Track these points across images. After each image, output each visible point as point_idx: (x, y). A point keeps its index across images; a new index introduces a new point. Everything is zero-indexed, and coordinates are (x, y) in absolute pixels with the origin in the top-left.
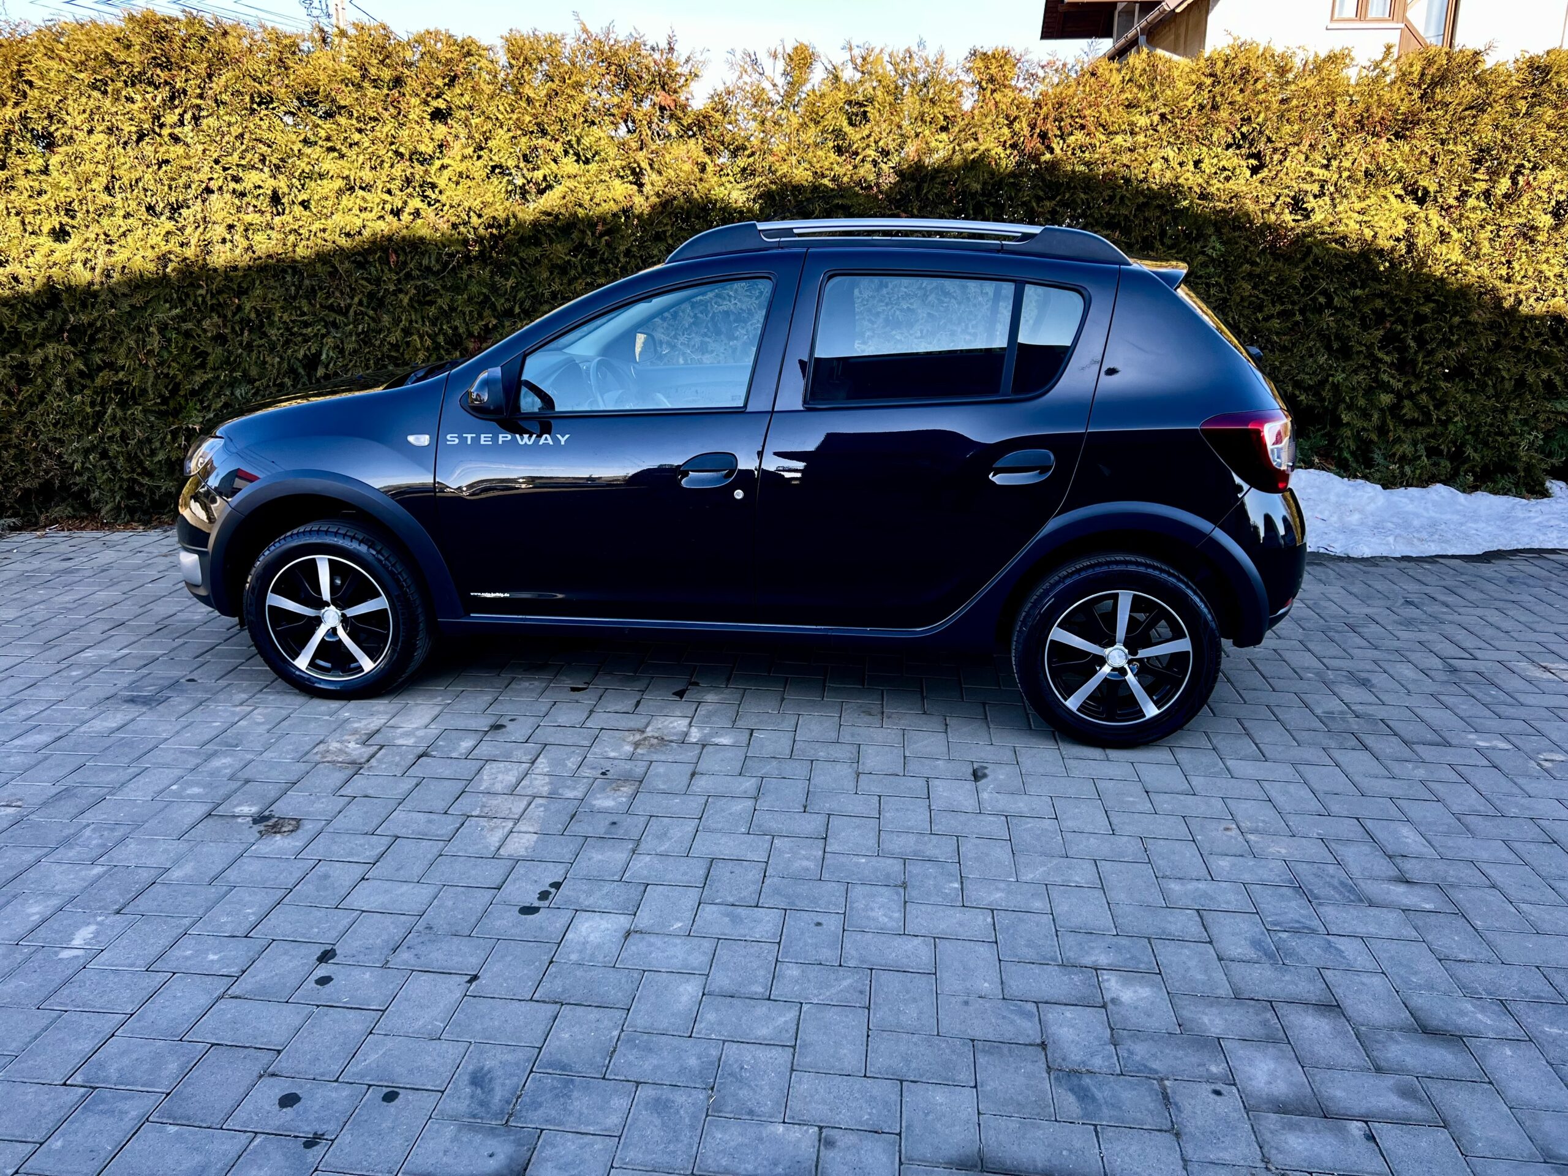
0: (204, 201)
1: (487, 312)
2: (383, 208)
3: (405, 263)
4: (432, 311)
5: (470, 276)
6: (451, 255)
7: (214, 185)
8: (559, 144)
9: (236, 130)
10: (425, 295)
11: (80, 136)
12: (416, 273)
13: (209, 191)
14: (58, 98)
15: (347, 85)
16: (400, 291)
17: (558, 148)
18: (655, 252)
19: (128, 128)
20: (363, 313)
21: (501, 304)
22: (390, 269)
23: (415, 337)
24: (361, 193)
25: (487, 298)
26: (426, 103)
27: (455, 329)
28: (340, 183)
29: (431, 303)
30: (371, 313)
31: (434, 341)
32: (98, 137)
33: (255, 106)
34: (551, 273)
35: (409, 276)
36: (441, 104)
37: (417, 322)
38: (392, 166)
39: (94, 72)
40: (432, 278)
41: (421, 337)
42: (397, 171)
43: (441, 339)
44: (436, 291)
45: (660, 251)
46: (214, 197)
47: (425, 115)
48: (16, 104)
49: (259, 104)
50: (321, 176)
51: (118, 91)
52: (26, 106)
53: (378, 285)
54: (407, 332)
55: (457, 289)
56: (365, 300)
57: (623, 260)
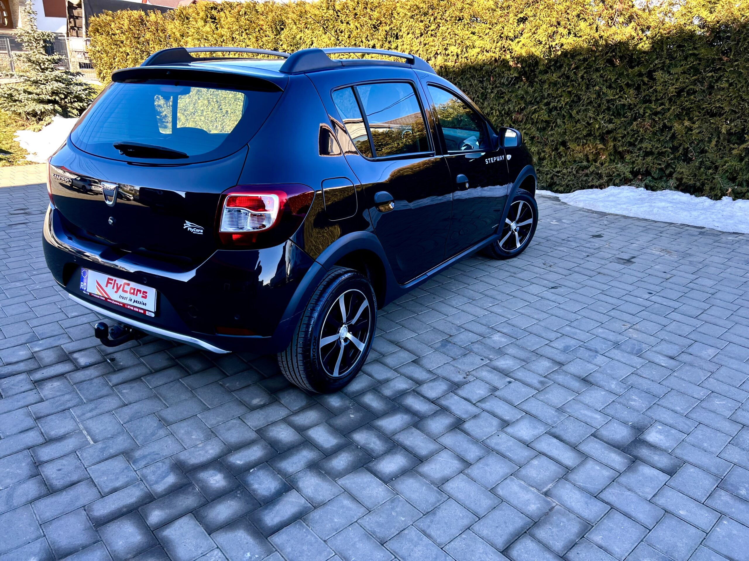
0: (435, 58)
1: (522, 102)
2: (491, 59)
3: (495, 81)
4: (502, 101)
5: (519, 87)
6: (512, 78)
7: (439, 52)
8: (567, 29)
9: (449, 30)
10: (501, 94)
11: (405, 35)
12: (499, 85)
13: (437, 53)
14: (401, 22)
15: (489, 11)
16: (492, 92)
17: (565, 32)
18: (595, 77)
19: (418, 32)
20: (478, 101)
21: (528, 99)
22: (490, 84)
23: (494, 111)
24: (485, 53)
25: (523, 95)
26: (516, 16)
27: (509, 108)
28: (479, 50)
29: (503, 97)
30: (481, 101)
31: (500, 113)
32: (410, 35)
33: (457, 21)
34: (549, 86)
35: (496, 87)
36: (521, 15)
37: (496, 105)
38: (497, 42)
39: (412, 12)
40: (505, 87)
41: (496, 111)
42: (499, 44)
43: (503, 112)
44: (505, 93)
45: (597, 76)
46: (439, 56)
47: (515, 20)
48: (389, 25)
49: (458, 20)
50: (474, 47)
51: (418, 19)
52: (392, 26)
53: (485, 90)
54: (492, 109)
55: (512, 92)
56: (480, 96)
57: (580, 80)
